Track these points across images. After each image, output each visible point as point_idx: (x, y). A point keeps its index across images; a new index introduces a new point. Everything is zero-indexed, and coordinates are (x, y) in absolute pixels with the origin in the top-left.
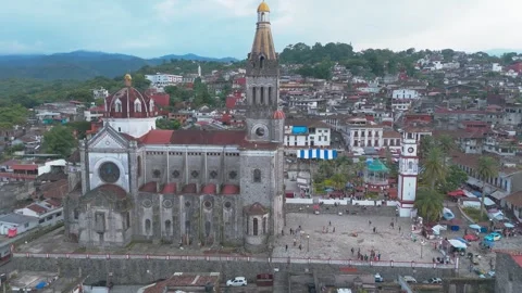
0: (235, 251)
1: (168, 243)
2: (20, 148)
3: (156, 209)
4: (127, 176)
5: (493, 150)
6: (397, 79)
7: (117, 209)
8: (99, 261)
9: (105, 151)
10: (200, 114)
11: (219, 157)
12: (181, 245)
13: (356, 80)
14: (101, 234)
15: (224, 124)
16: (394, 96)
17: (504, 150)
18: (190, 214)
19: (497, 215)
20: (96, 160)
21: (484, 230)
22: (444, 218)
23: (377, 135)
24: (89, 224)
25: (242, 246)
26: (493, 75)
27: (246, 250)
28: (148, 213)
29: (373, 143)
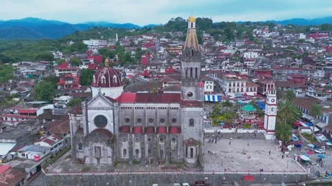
0: (179, 167)
1: (138, 163)
2: (16, 96)
3: (131, 143)
4: (112, 124)
5: (312, 95)
6: (243, 44)
7: (108, 144)
8: (100, 176)
9: (98, 109)
10: (128, 70)
11: (166, 110)
12: (146, 164)
13: (218, 44)
14: (98, 159)
15: (145, 77)
16: (245, 56)
17: (319, 95)
18: (150, 146)
19: (321, 138)
20: (92, 114)
21: (315, 147)
22: (292, 141)
23: (242, 85)
24: (91, 153)
25: (182, 164)
26: (302, 41)
27: (186, 166)
28: (125, 145)
29: (240, 90)
